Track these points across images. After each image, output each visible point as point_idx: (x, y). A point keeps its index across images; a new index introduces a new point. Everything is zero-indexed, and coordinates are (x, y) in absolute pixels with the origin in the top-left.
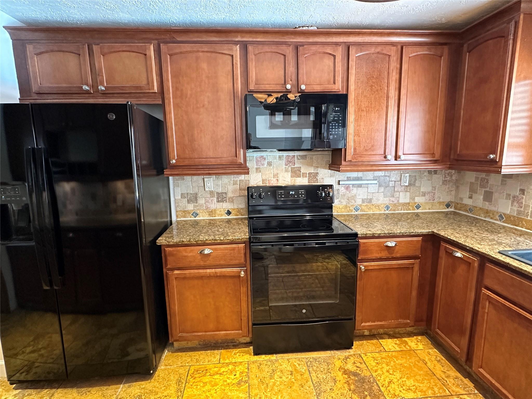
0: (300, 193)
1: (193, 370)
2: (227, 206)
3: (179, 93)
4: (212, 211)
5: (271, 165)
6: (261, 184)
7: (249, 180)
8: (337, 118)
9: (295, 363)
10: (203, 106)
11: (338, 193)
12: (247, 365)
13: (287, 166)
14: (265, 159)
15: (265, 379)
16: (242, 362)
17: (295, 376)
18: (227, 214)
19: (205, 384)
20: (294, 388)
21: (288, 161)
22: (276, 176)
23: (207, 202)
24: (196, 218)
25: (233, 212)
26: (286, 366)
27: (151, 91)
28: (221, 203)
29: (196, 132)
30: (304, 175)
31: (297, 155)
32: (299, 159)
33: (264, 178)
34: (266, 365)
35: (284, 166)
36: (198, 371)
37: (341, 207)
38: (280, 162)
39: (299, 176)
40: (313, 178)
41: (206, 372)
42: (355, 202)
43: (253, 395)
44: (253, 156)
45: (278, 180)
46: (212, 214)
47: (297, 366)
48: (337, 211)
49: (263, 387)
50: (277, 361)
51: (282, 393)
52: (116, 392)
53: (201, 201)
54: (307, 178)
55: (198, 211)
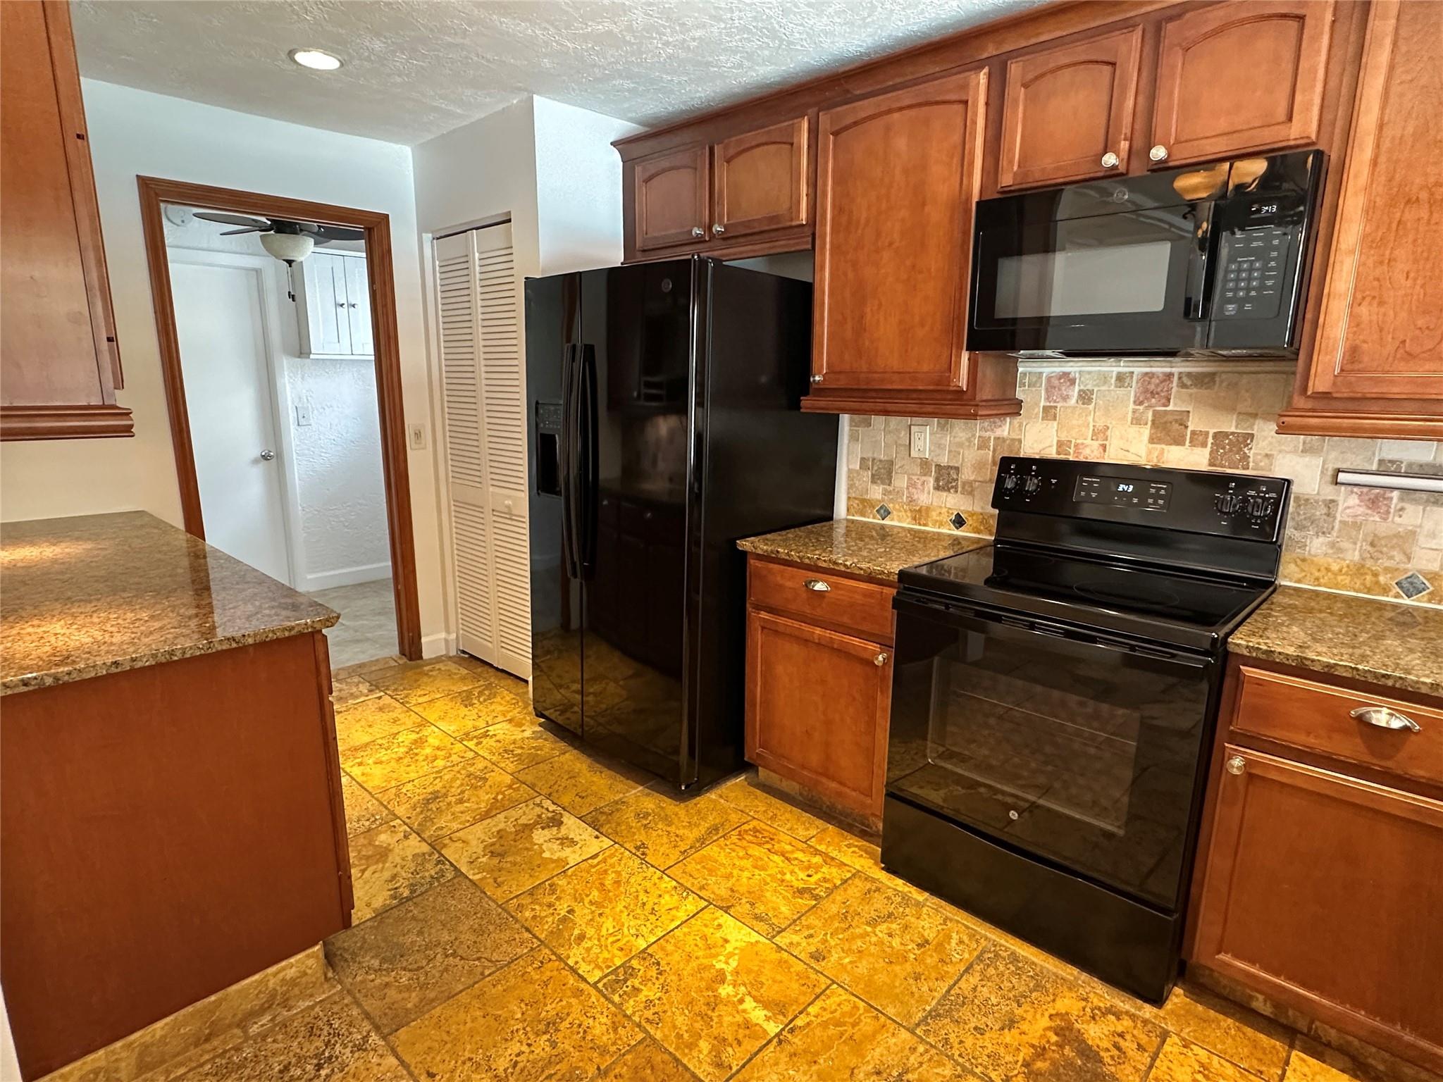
0: (1153, 491)
1: (751, 826)
2: (954, 502)
3: (844, 219)
4: (920, 511)
5: (1090, 400)
6: (1052, 454)
7: (1020, 441)
8: (1260, 244)
9: (954, 935)
10: (891, 244)
11: (1328, 515)
12: (849, 875)
13: (1141, 408)
14: (1073, 382)
15: (856, 918)
16: (846, 865)
17: (923, 953)
18: (954, 522)
19: (748, 856)
20: (897, 968)
21: (1146, 391)
22: (1101, 433)
23: (911, 485)
24: (887, 522)
25: (969, 522)
26: (927, 926)
27: (794, 223)
28: (945, 494)
29: (868, 310)
30: (1198, 439)
31: (1180, 373)
32: (1183, 386)
33: (1063, 438)
34: (888, 898)
35: (1132, 406)
36: (758, 831)
37: (1335, 567)
38: (1121, 392)
39: (1179, 441)
40: (1231, 450)
41: (767, 842)
42: (1409, 559)
43: (804, 923)
44: (1041, 373)
45: (1104, 447)
46: (920, 519)
47: (954, 942)
48: (1317, 579)
49: (837, 925)
50: (918, 904)
51: (860, 958)
52: (628, 791)
53: (900, 482)
54: (1209, 449)
55: (891, 505)
